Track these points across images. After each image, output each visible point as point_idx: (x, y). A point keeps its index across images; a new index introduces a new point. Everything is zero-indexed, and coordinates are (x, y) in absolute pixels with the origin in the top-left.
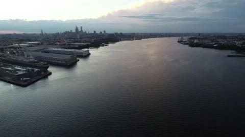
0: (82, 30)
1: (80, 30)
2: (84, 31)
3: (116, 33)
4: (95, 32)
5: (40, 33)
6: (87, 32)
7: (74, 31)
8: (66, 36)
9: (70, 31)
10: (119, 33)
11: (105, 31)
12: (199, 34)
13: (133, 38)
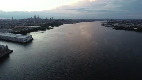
0: (38, 17)
1: (37, 17)
2: (40, 18)
3: (60, 19)
4: (46, 18)
5: (11, 19)
6: (42, 19)
7: (33, 18)
8: (27, 21)
9: (31, 18)
10: (62, 19)
11: (53, 18)
12: (112, 20)
13: (71, 22)
